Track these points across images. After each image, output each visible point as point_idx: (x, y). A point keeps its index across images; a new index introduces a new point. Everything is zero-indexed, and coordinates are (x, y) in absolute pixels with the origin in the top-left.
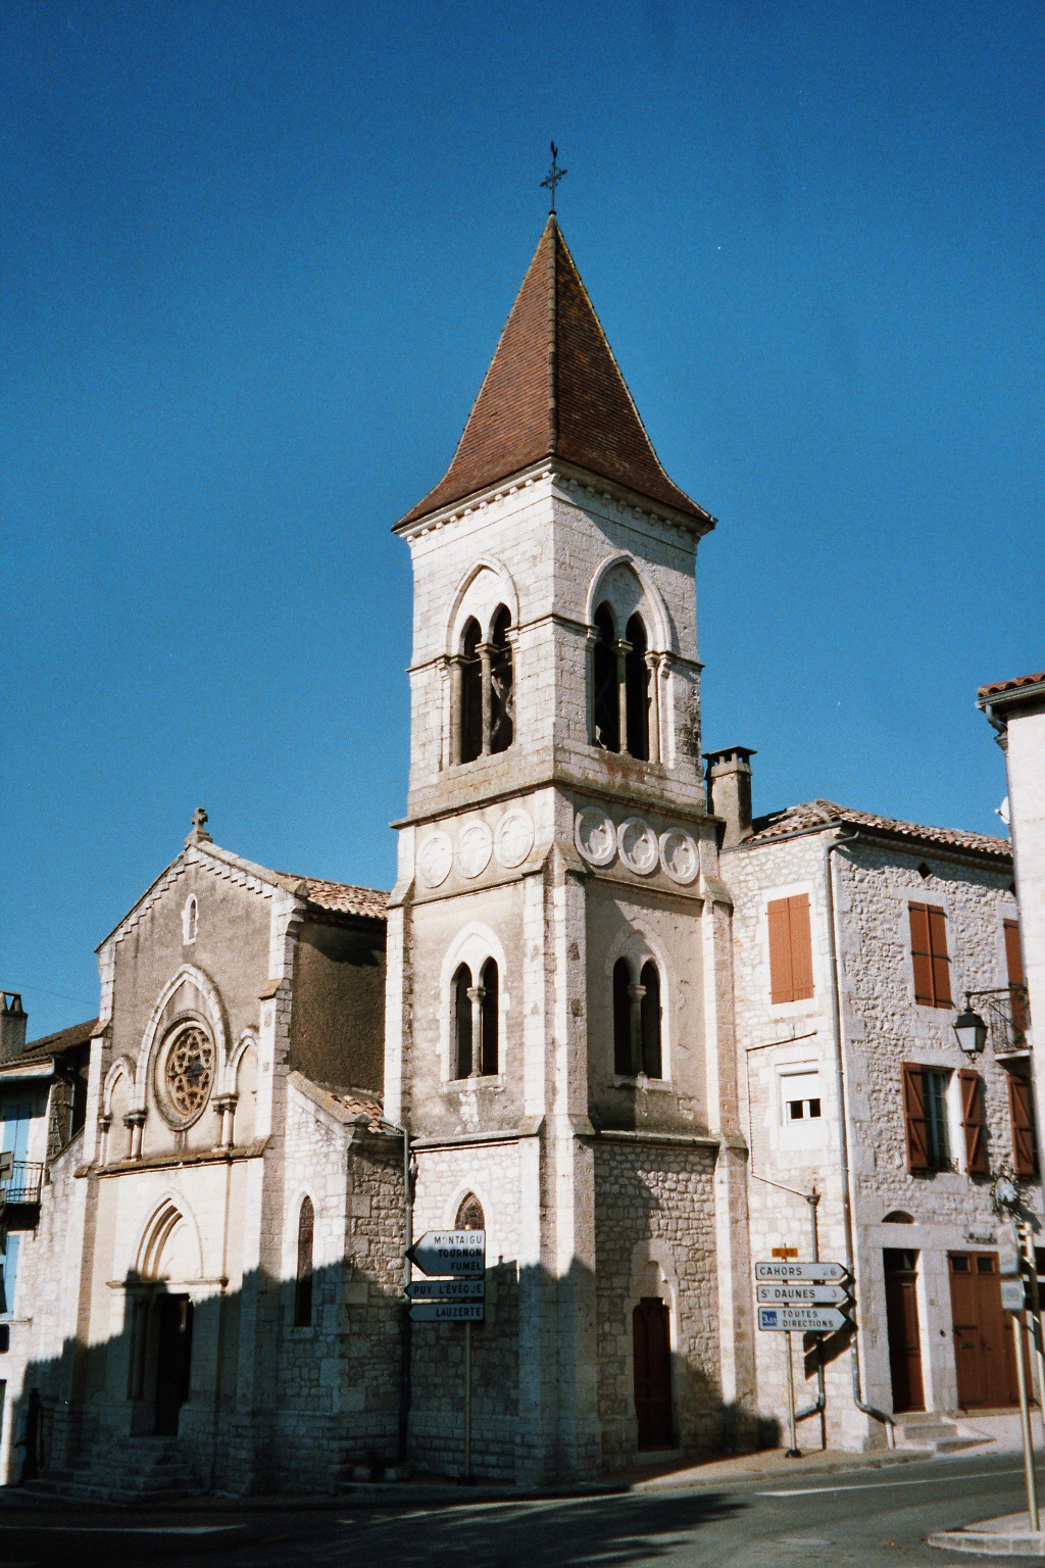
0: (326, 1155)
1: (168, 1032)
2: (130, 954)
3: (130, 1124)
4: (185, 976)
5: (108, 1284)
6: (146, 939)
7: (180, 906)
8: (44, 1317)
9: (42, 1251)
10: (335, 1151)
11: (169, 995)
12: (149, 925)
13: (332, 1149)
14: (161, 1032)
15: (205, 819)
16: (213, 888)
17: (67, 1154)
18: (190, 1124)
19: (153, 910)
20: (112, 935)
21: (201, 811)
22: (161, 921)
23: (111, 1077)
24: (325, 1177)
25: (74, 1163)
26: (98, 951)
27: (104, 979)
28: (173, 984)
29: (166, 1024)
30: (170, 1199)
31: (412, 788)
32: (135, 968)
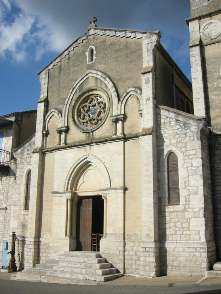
0: (185, 134)
1: (80, 97)
2: (56, 73)
3: (60, 132)
4: (90, 75)
5: (52, 192)
6: (65, 66)
7: (84, 51)
8: (12, 207)
9: (10, 183)
10: (191, 131)
11: (80, 83)
12: (67, 61)
13: (188, 131)
14: (76, 96)
15: (96, 20)
16: (105, 41)
17: (23, 148)
18: (95, 129)
19: (69, 55)
20: (47, 67)
21: (94, 18)
22: (74, 58)
23: (48, 116)
24: (185, 143)
25: (26, 151)
26: (39, 74)
27: (42, 83)
28: (82, 79)
29: (78, 94)
30: (87, 158)
31: (193, 8)
32: (60, 77)
